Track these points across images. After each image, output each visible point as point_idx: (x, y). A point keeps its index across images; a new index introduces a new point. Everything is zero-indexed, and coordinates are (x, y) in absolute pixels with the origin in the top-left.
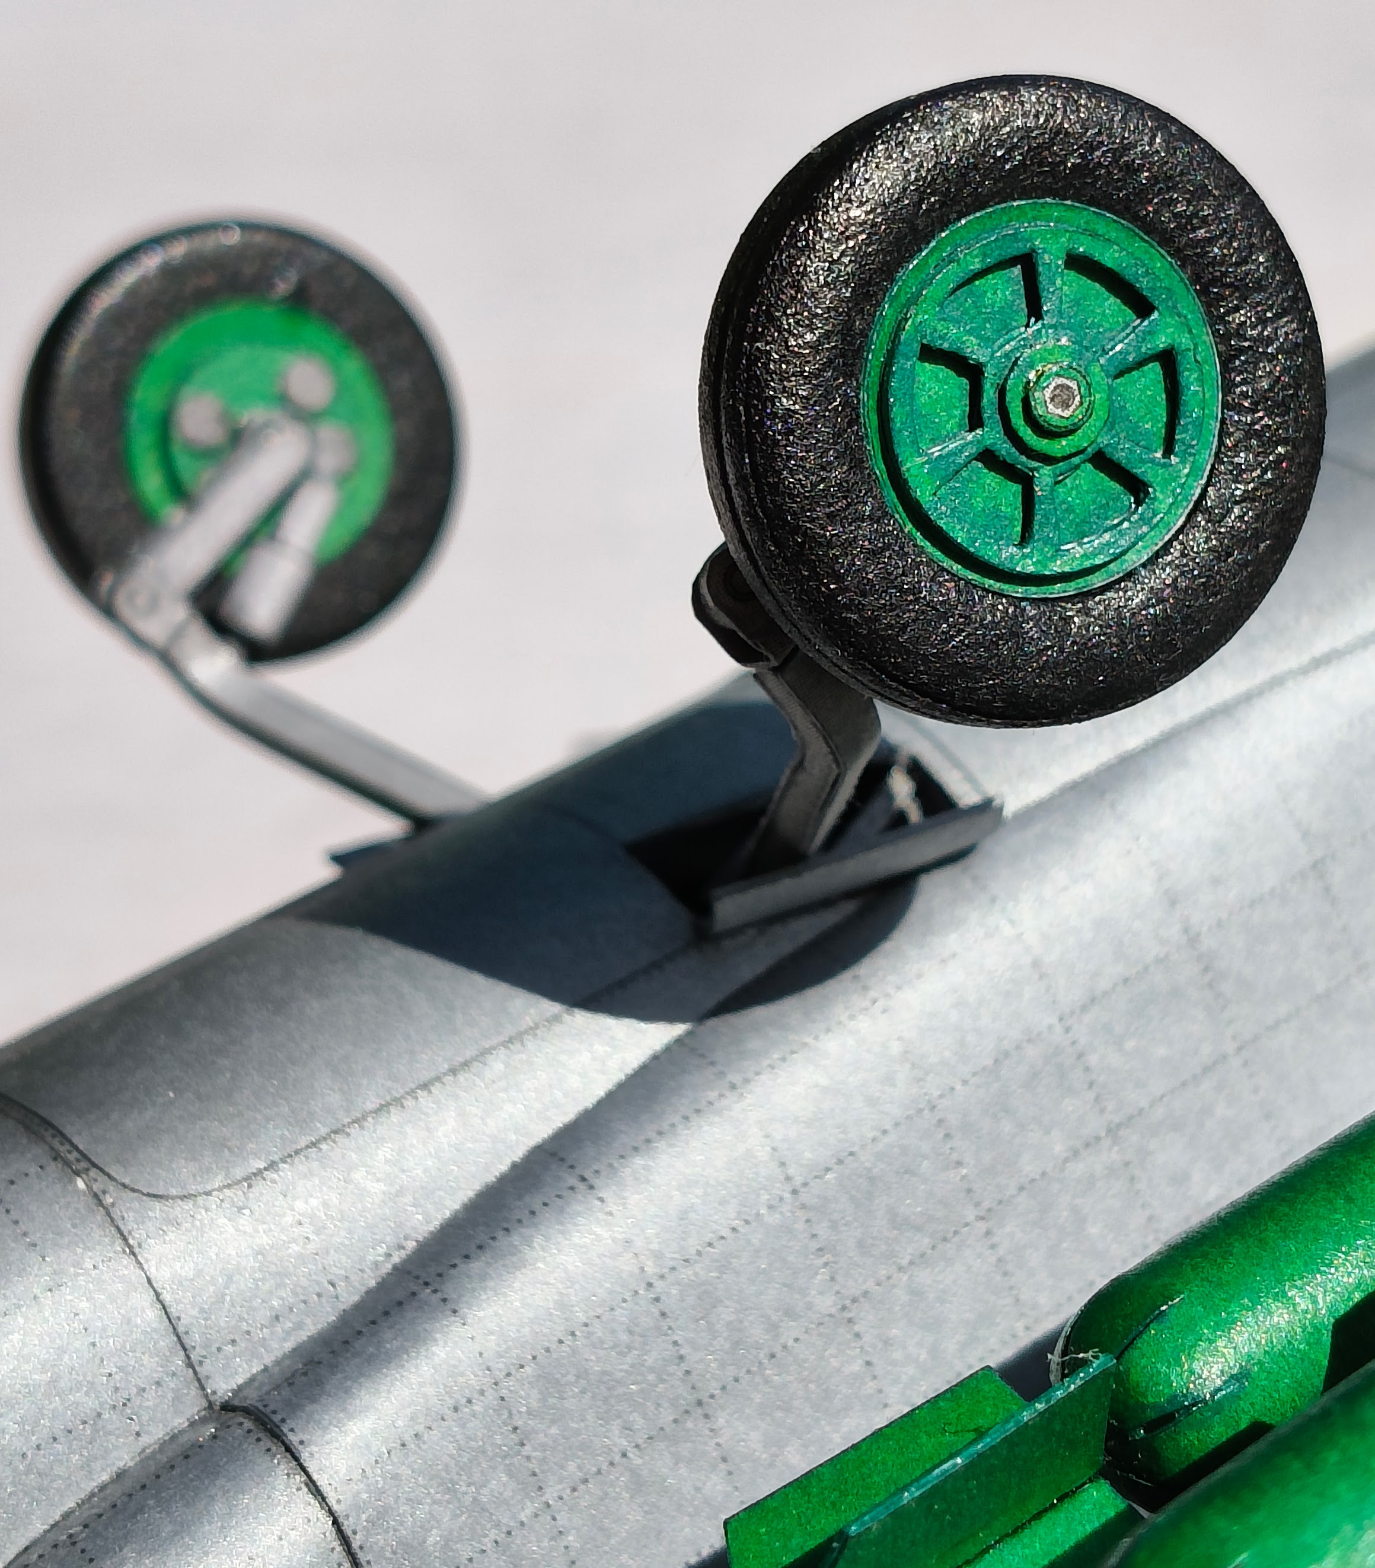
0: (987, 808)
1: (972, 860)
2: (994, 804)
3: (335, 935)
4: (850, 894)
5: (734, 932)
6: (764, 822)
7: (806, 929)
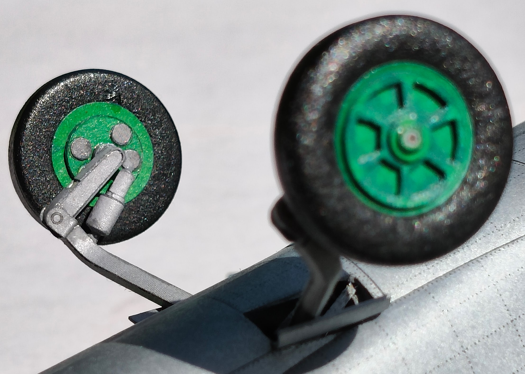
0: (384, 299)
1: (378, 319)
2: (387, 297)
3: (132, 348)
4: (331, 332)
5: (286, 347)
6: (298, 304)
7: (314, 346)
